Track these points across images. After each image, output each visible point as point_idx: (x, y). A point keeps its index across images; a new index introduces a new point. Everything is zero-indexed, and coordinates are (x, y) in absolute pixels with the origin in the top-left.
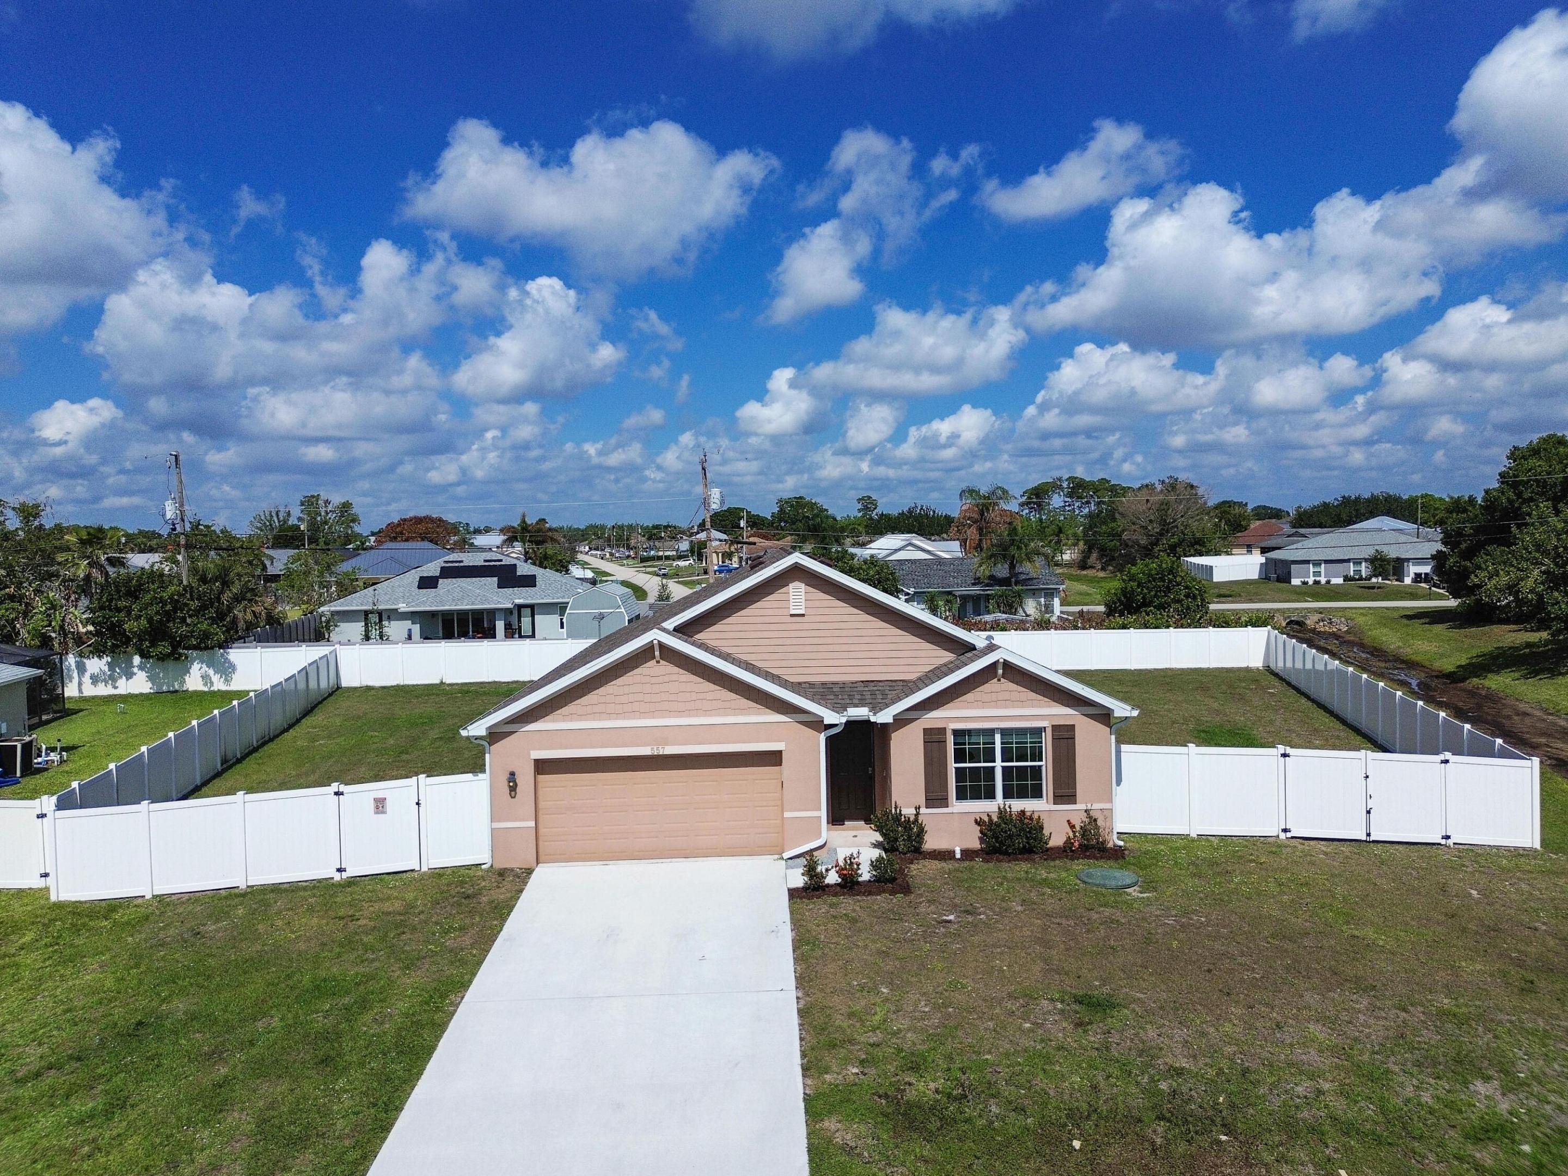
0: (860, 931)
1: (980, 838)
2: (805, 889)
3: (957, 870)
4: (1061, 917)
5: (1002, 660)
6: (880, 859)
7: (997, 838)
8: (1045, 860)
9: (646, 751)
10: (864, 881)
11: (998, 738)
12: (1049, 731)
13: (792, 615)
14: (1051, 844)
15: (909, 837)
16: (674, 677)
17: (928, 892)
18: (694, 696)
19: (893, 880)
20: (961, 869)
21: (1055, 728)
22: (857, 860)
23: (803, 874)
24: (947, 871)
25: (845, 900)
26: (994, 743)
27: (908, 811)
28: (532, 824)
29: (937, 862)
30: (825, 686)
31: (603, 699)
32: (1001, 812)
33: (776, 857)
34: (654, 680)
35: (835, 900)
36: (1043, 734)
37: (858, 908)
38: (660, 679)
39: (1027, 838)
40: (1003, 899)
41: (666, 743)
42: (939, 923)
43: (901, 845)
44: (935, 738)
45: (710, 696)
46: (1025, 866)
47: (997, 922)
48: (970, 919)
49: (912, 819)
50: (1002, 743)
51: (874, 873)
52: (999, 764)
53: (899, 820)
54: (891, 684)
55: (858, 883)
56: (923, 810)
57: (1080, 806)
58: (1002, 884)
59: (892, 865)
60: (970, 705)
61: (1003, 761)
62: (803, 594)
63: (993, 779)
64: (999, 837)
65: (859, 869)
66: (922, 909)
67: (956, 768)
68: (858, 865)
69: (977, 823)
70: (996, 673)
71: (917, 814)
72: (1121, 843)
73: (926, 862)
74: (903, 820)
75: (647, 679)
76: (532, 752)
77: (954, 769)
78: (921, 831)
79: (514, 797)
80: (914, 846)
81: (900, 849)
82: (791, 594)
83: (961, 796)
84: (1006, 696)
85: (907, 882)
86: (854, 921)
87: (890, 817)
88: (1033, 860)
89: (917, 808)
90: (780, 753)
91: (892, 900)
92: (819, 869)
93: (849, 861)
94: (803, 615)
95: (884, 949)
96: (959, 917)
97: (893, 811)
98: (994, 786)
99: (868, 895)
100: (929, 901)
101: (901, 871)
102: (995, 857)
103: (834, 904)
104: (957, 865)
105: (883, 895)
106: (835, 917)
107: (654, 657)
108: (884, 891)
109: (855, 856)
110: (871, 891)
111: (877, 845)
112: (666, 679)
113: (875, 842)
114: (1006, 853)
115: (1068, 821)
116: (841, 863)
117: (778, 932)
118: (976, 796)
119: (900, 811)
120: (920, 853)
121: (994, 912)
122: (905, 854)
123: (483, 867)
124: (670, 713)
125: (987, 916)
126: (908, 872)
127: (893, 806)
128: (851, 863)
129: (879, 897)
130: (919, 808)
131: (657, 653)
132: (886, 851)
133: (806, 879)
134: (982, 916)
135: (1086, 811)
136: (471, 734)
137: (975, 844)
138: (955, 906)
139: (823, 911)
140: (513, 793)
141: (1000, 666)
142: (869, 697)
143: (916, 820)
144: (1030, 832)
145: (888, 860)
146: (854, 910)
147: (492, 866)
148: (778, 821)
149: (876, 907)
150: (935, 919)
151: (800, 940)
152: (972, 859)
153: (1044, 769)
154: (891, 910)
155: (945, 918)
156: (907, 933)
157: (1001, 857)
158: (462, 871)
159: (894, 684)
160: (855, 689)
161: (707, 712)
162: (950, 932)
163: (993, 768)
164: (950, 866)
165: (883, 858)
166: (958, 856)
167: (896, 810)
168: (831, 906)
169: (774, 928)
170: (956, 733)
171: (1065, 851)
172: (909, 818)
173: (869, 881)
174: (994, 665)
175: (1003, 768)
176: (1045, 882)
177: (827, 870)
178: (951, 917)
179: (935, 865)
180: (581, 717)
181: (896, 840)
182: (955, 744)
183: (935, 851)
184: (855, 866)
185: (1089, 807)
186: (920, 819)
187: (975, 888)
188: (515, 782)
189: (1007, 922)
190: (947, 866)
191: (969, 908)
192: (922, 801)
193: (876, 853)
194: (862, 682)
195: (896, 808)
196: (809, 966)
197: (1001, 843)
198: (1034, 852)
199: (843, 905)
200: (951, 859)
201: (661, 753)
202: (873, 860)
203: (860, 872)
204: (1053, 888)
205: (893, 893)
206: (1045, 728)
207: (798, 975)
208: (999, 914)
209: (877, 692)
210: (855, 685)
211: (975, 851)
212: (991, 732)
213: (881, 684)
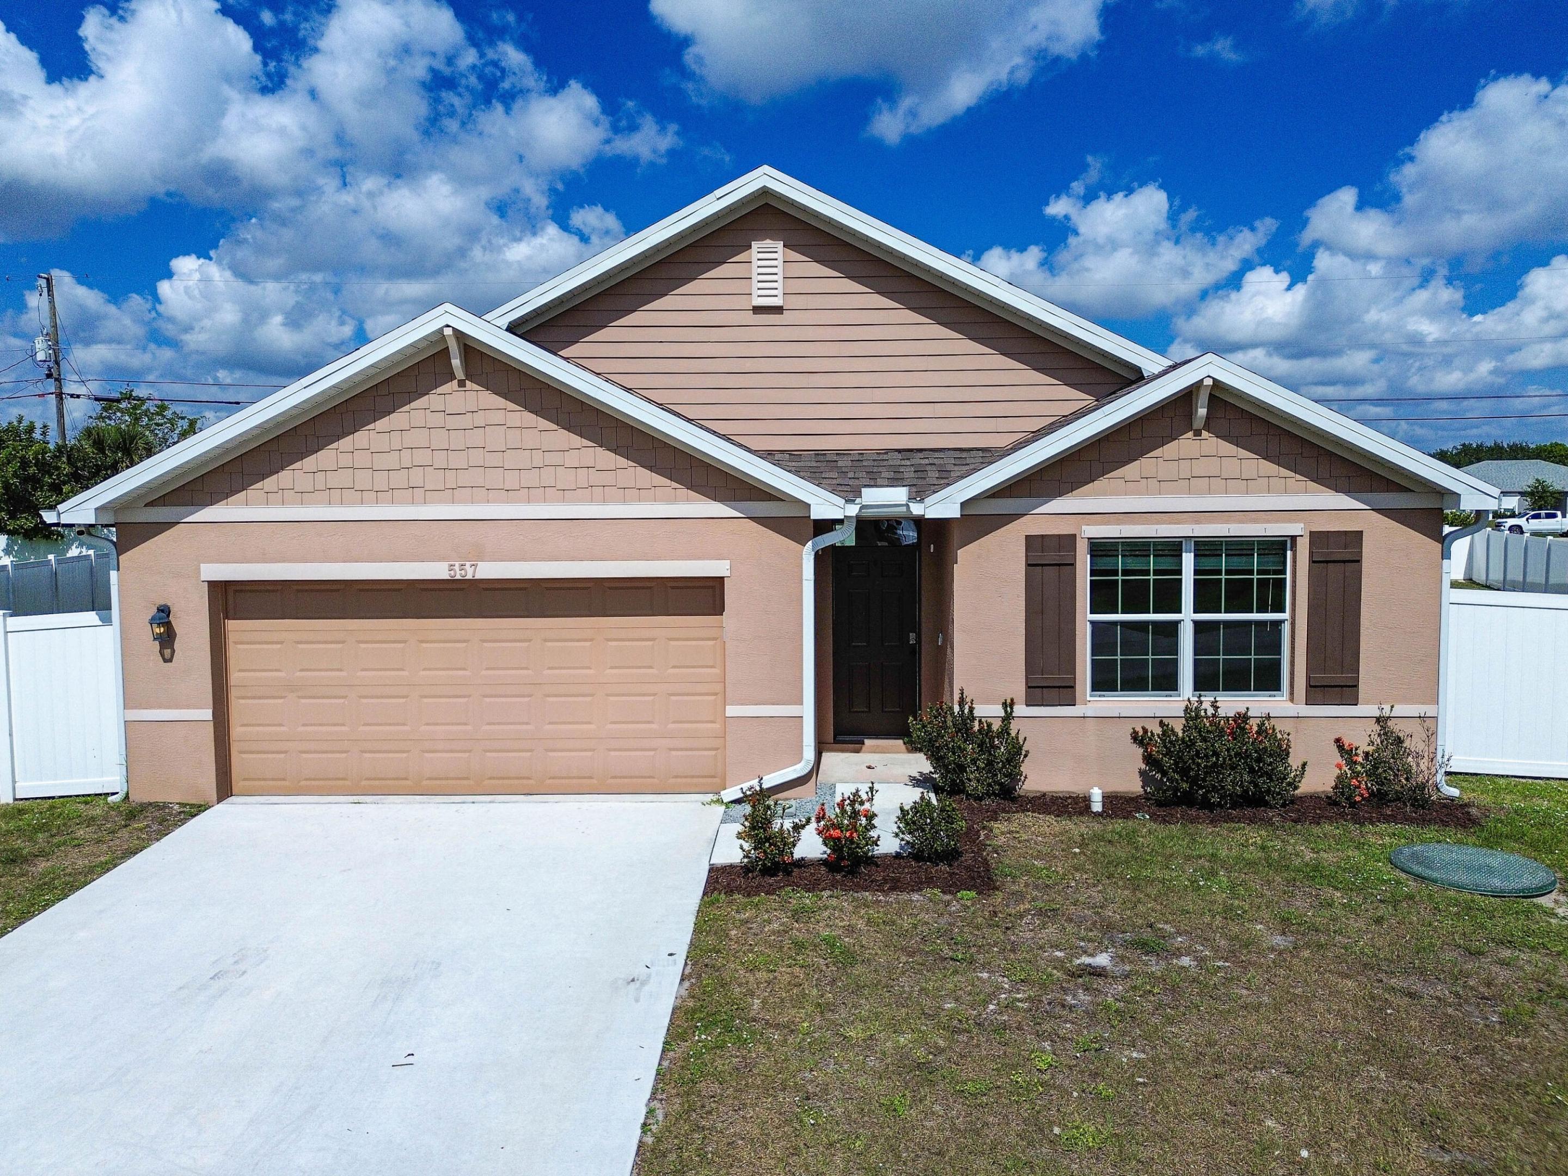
0: (858, 989)
1: (1142, 773)
2: (746, 870)
3: (1098, 838)
4: (1406, 973)
5: (1208, 382)
6: (921, 808)
7: (1184, 772)
8: (1296, 821)
9: (438, 571)
10: (886, 856)
11: (1188, 560)
12: (1303, 547)
13: (758, 310)
14: (1307, 786)
15: (990, 763)
16: (498, 417)
17: (1036, 887)
18: (538, 458)
19: (951, 856)
20: (1109, 836)
21: (1316, 538)
22: (867, 806)
23: (739, 836)
24: (1078, 839)
25: (834, 902)
26: (1179, 572)
27: (989, 711)
28: (207, 714)
29: (1051, 819)
30: (822, 458)
31: (345, 460)
32: (1192, 715)
33: (710, 797)
34: (453, 422)
35: (808, 899)
36: (1289, 553)
37: (861, 924)
38: (466, 421)
39: (1252, 771)
40: (1228, 912)
41: (480, 555)
42: (1073, 975)
43: (973, 782)
44: (1051, 557)
45: (572, 459)
46: (1255, 835)
47: (1228, 980)
48: (1156, 966)
49: (996, 726)
50: (1196, 572)
51: (908, 837)
52: (1187, 616)
53: (968, 730)
54: (958, 454)
55: (871, 861)
56: (1020, 710)
57: (1366, 709)
58: (1214, 873)
59: (950, 820)
60: (1131, 487)
61: (1196, 611)
62: (779, 263)
63: (1174, 649)
64: (1190, 769)
65: (874, 827)
66: (1024, 933)
67: (1093, 623)
68: (871, 817)
69: (1139, 739)
70: (1189, 415)
71: (1008, 718)
72: (1455, 792)
73: (1028, 818)
74: (976, 728)
75: (438, 419)
76: (203, 567)
77: (1089, 627)
78: (1016, 752)
79: (170, 660)
80: (1001, 784)
81: (969, 789)
82: (756, 263)
83: (1103, 683)
84: (1212, 466)
85: (986, 862)
86: (848, 958)
87: (949, 718)
88: (1269, 822)
89: (1008, 705)
90: (719, 582)
91: (948, 904)
92: (776, 825)
93: (848, 808)
94: (778, 310)
95: (920, 1053)
96: (1122, 959)
97: (956, 709)
98: (1175, 663)
99: (893, 889)
100: (1040, 913)
101: (971, 835)
102: (1178, 811)
103: (804, 909)
104: (1097, 827)
105: (928, 892)
106: (799, 946)
107: (452, 377)
108: (930, 882)
109: (864, 797)
110: (897, 880)
111: (920, 781)
112: (479, 419)
113: (917, 775)
114: (1206, 804)
115: (1338, 741)
116: (831, 813)
117: (644, 983)
118: (1135, 683)
119: (971, 709)
120: (1014, 800)
121: (1216, 949)
122: (979, 799)
123: (110, 799)
124: (490, 492)
125: (1201, 961)
126: (987, 836)
127: (956, 697)
128: (855, 814)
129: (915, 897)
130: (1012, 703)
131: (456, 362)
132: (937, 790)
133: (746, 846)
134: (1186, 961)
135: (1378, 720)
136: (65, 520)
137: (1134, 786)
138: (1108, 927)
139: (775, 926)
140: (167, 652)
141: (1203, 398)
142: (912, 475)
143: (1005, 730)
144: (1259, 760)
145: (942, 810)
146: (850, 930)
147: (127, 797)
148: (717, 726)
149: (906, 923)
150: (1059, 964)
151: (694, 1011)
152: (1128, 816)
153: (1286, 628)
154: (945, 934)
155: (1086, 960)
156: (985, 1003)
157: (1193, 812)
158: (70, 807)
159: (964, 455)
160: (885, 463)
161: (564, 494)
162: (1107, 1008)
163: (1176, 624)
164: (1083, 829)
165: (929, 803)
166: (1097, 807)
167: (962, 710)
168: (796, 915)
169: (640, 971)
170: (1099, 549)
171: (1336, 804)
172: (989, 725)
173: (898, 856)
174: (1187, 397)
175: (1196, 623)
176: (1315, 872)
177: (797, 828)
178: (1102, 960)
179: (1047, 824)
180: (303, 496)
181: (962, 768)
182: (1093, 573)
183: (1044, 795)
184: (864, 821)
185: (1386, 712)
186: (1014, 727)
187: (1150, 881)
188: (168, 625)
189: (1259, 981)
190: (1077, 827)
191: (1147, 934)
192: (1018, 689)
193: (912, 795)
194: (899, 451)
195: (962, 702)
196: (692, 1109)
197: (1194, 781)
198: (1266, 804)
199: (826, 914)
200: (1081, 814)
201: (469, 577)
202: (907, 808)
203: (873, 833)
204: (1348, 889)
205: (951, 887)
206: (1294, 538)
207: (649, 1140)
208: (1231, 955)
209: (928, 468)
210: (885, 457)
211: (1132, 799)
212: (1173, 548)
213: (937, 455)
